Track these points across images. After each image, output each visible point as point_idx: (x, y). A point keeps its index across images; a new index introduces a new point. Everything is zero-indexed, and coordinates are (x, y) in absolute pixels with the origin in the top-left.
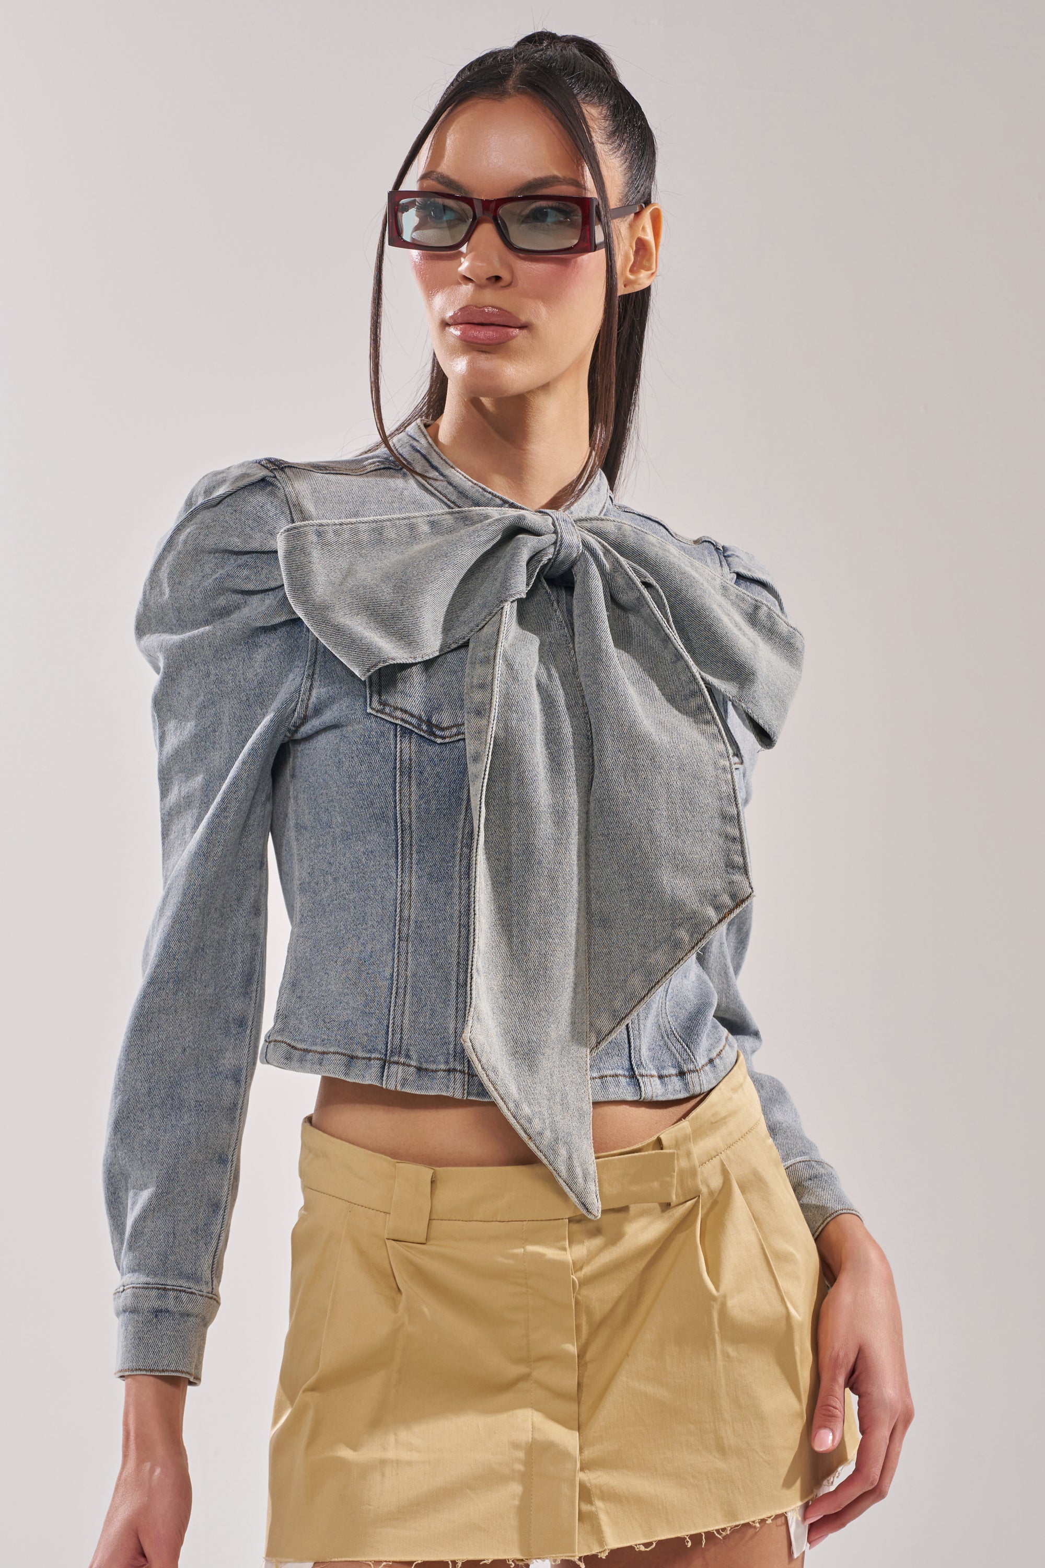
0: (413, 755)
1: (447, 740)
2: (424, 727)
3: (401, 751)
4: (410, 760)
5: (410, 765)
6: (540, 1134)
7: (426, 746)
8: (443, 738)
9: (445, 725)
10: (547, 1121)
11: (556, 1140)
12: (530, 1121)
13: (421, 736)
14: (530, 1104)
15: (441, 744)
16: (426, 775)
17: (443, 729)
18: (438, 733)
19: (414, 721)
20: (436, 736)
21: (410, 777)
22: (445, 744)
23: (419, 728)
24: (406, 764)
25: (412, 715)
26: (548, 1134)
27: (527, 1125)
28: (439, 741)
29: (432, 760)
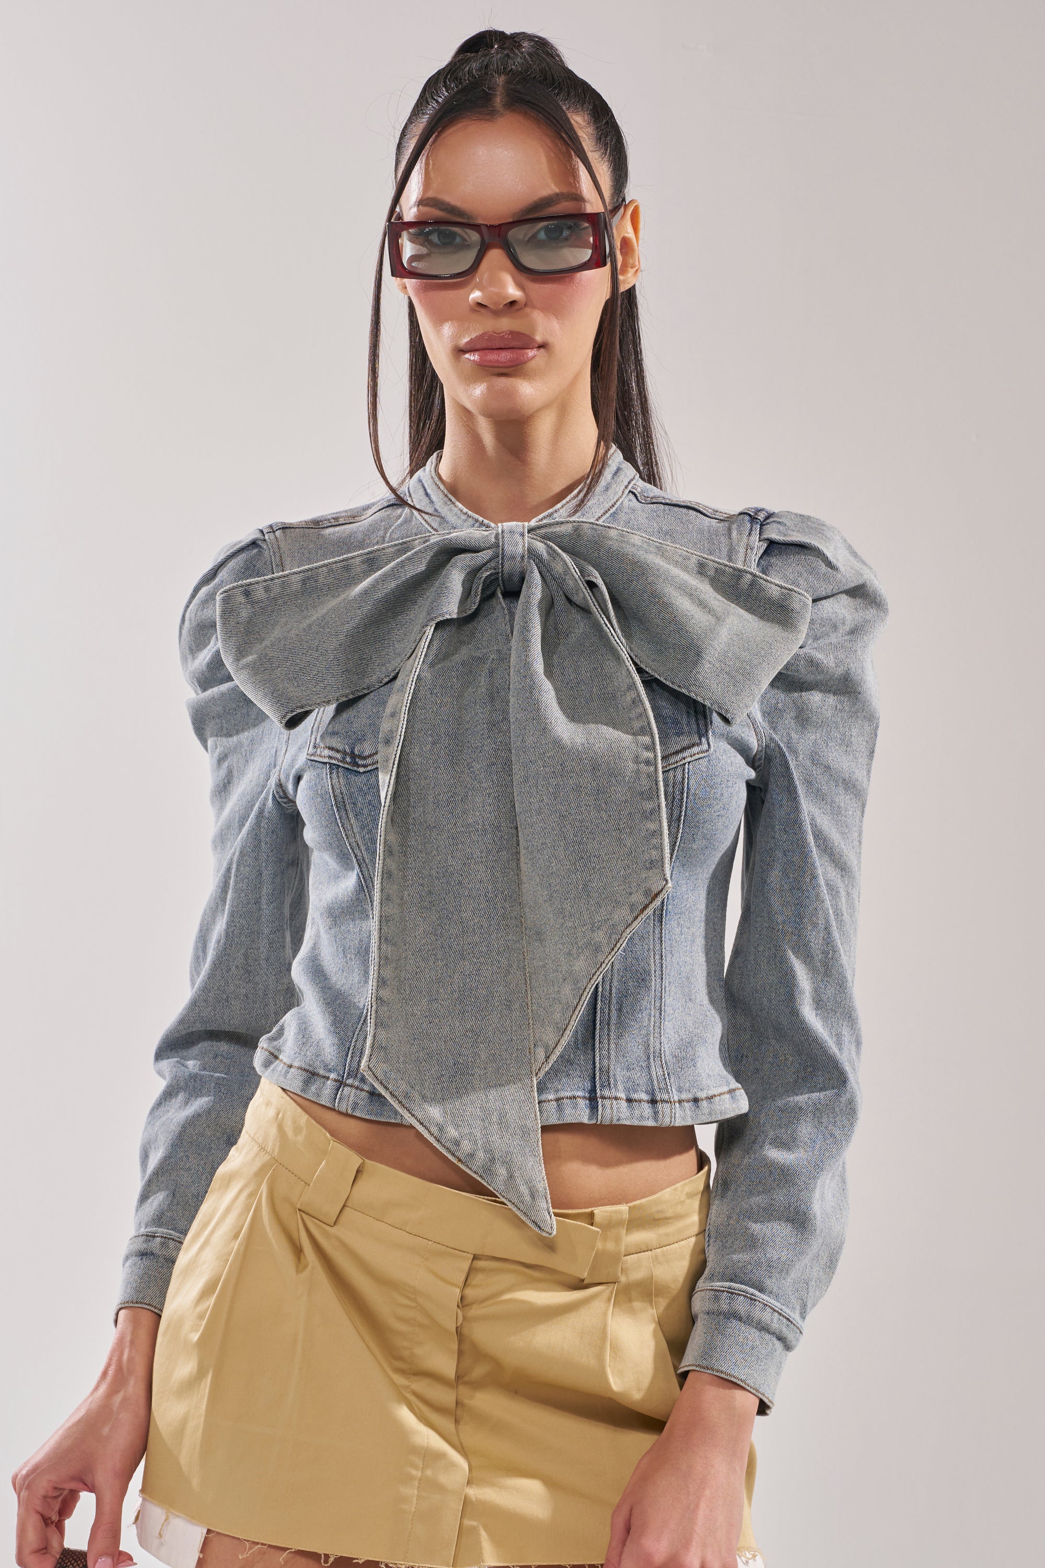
0: (343, 788)
1: (369, 768)
2: (348, 759)
3: (333, 788)
4: (342, 794)
5: (343, 798)
6: (472, 1155)
7: (353, 778)
8: (365, 766)
9: (366, 753)
10: (480, 1142)
11: (492, 1160)
12: (457, 1143)
13: (347, 769)
14: (457, 1126)
15: (364, 772)
16: (359, 805)
17: (365, 758)
18: (360, 762)
19: (339, 756)
20: (358, 766)
21: (346, 811)
22: (369, 771)
23: (343, 761)
24: (339, 799)
25: (338, 751)
26: (481, 1154)
27: (453, 1148)
28: (361, 770)
29: (361, 790)
